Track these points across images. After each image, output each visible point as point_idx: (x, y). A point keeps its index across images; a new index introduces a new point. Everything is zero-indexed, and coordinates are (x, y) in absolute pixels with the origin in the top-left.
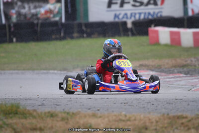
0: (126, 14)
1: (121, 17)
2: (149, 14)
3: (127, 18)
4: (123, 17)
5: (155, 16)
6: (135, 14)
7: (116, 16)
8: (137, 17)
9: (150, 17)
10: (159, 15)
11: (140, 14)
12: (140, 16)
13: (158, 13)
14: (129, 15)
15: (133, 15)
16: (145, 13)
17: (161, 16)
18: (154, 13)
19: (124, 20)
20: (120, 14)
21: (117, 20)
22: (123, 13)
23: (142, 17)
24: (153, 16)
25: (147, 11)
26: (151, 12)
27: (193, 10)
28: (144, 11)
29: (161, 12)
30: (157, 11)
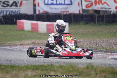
2: (12, 11)
5: (16, 13)
6: (4, 11)
8: (5, 13)
10: (18, 13)
11: (7, 11)
13: (18, 11)
15: (2, 12)
16: (10, 11)
17: (19, 13)
18: (15, 11)
24: (14, 13)
25: (11, 10)
26: (14, 10)
27: (39, 11)
28: (9, 10)
29: (20, 11)
30: (17, 10)
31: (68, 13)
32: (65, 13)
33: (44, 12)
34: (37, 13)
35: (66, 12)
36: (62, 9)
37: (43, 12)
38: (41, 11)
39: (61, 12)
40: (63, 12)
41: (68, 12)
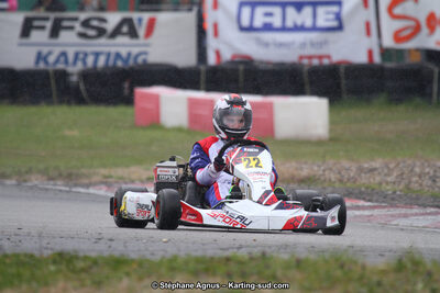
0: (64, 54)
1: (52, 59)
2: (118, 55)
3: (66, 62)
4: (57, 61)
5: (131, 62)
6: (86, 55)
7: (40, 57)
8: (90, 61)
9: (120, 64)
10: (140, 60)
11: (97, 55)
12: (96, 61)
13: (138, 55)
14: (71, 57)
15: (81, 56)
16: (109, 55)
17: (145, 61)
18: (129, 54)
19: (60, 66)
20: (50, 53)
21: (42, 66)
22: (57, 51)
23: (101, 62)
24: (126, 61)
25: (113, 50)
26: (124, 52)
27: (218, 54)
28: (106, 49)
29: (146, 53)
30: (135, 50)
31: (326, 61)
32: (315, 62)
33: (237, 59)
34: (212, 60)
35: (320, 57)
36: (303, 45)
37: (234, 56)
38: (227, 55)
39: (301, 58)
40: (310, 57)
41: (329, 57)
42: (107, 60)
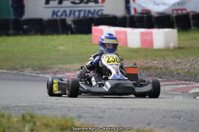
0: (65, 11)
1: (59, 14)
2: (89, 11)
3: (66, 15)
4: (62, 15)
5: (96, 14)
6: (75, 11)
7: (54, 13)
8: (77, 14)
9: (90, 15)
10: (100, 13)
11: (80, 11)
12: (79, 14)
13: (99, 11)
14: (68, 13)
15: (73, 12)
16: (85, 11)
17: (102, 13)
18: (95, 11)
19: (63, 17)
20: (58, 11)
21: (55, 17)
22: (62, 10)
23: (82, 14)
24: (93, 14)
25: (87, 9)
26: (92, 9)
27: (135, 9)
28: (84, 9)
29: (102, 10)
30: (97, 9)
31: (184, 12)
32: (180, 12)
33: (144, 12)
34: (132, 13)
35: (182, 10)
36: (174, 4)
37: (142, 11)
38: (139, 10)
39: (173, 10)
40: (177, 10)
41: (185, 9)
42: (85, 14)
